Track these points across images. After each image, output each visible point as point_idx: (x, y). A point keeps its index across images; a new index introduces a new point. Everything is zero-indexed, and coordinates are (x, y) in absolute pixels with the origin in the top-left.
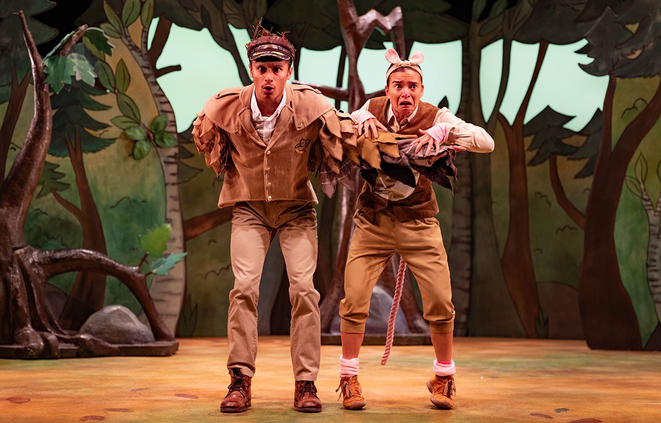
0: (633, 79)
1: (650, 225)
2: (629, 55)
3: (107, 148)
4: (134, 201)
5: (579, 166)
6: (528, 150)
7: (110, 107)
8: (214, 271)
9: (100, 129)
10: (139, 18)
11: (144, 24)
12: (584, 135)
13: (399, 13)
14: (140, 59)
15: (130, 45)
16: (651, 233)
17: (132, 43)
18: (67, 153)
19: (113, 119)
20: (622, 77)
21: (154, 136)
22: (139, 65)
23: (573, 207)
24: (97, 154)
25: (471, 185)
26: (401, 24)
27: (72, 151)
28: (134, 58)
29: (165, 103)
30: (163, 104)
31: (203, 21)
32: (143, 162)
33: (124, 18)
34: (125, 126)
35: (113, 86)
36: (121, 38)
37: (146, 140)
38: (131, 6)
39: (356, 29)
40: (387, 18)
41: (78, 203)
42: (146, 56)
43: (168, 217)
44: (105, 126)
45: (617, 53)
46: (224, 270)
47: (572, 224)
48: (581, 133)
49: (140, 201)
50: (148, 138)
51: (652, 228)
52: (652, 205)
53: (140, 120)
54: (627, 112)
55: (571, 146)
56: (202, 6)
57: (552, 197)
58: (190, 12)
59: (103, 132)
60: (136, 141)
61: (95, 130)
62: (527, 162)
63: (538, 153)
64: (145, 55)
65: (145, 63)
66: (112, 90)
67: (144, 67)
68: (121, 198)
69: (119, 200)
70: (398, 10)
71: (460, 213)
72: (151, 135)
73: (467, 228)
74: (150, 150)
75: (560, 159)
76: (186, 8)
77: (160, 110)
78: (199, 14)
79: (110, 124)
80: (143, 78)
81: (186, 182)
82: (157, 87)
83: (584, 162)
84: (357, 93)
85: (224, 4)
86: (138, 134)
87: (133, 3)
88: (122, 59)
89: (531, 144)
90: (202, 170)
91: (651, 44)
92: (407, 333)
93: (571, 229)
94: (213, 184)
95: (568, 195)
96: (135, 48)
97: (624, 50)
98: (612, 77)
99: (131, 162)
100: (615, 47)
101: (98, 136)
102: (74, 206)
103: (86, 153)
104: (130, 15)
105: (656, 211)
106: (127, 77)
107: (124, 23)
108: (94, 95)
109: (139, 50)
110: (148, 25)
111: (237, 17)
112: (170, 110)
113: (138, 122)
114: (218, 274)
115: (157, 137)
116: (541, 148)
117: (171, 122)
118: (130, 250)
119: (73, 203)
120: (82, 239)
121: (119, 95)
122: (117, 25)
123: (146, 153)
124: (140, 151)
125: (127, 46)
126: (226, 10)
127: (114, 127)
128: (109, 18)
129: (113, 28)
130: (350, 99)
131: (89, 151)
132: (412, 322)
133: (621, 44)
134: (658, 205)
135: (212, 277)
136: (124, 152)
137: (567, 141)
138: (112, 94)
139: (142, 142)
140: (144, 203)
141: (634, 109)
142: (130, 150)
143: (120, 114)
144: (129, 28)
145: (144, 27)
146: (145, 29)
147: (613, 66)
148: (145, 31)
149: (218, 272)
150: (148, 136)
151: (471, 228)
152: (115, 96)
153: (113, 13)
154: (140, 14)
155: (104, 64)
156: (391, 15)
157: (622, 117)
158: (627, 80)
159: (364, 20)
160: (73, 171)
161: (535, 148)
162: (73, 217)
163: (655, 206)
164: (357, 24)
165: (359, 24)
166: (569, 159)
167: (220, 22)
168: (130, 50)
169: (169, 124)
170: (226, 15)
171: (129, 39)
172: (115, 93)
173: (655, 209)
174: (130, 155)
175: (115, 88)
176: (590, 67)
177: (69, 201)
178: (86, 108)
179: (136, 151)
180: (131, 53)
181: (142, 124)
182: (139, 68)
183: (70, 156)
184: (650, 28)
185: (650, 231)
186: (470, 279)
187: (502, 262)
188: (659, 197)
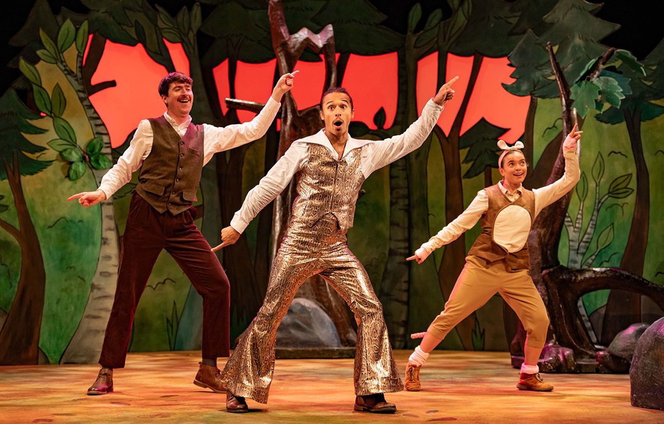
0: (553, 99)
1: (569, 240)
2: (549, 76)
3: (44, 170)
4: (71, 221)
6: (463, 163)
7: (47, 131)
8: (150, 286)
9: (38, 152)
10: (74, 43)
11: (79, 49)
13: (330, 31)
14: (75, 83)
15: (66, 70)
16: (571, 248)
17: (67, 68)
18: (6, 175)
19: (49, 142)
20: (543, 97)
21: (90, 158)
22: (74, 89)
24: (35, 176)
25: (409, 196)
26: (332, 42)
27: (10, 173)
28: (70, 82)
29: (100, 125)
30: (98, 127)
31: (138, 37)
32: (79, 183)
33: (60, 44)
34: (61, 148)
35: (50, 110)
36: (56, 63)
37: (82, 162)
38: (66, 32)
39: (288, 47)
40: (319, 36)
41: (17, 224)
42: (81, 81)
43: (104, 236)
44: (42, 149)
45: (538, 74)
46: (160, 284)
49: (77, 221)
50: (83, 159)
51: (571, 243)
52: (571, 221)
53: (76, 143)
54: (547, 131)
56: (136, 21)
58: (124, 27)
59: (40, 156)
60: (71, 163)
61: (33, 153)
62: (462, 175)
63: (473, 165)
64: (80, 79)
65: (80, 87)
66: (49, 114)
67: (79, 91)
68: (59, 218)
69: (56, 220)
70: (330, 28)
71: (398, 225)
72: (87, 157)
73: (404, 240)
74: (85, 171)
75: (495, 172)
76: (119, 24)
77: (95, 133)
78: (133, 29)
79: (47, 147)
80: (78, 101)
81: (122, 197)
82: (93, 110)
84: (289, 110)
85: (159, 18)
86: (75, 156)
87: (68, 29)
88: (57, 84)
89: (466, 158)
91: (570, 66)
92: (338, 346)
96: (70, 73)
97: (544, 71)
98: (534, 97)
99: (68, 183)
100: (536, 68)
101: (36, 159)
102: (12, 226)
103: (24, 175)
104: (65, 41)
105: (575, 227)
106: (63, 101)
107: (60, 48)
108: (31, 119)
109: (74, 75)
110: (83, 48)
111: (171, 31)
112: (105, 132)
113: (74, 145)
114: (154, 289)
115: (92, 158)
116: (476, 160)
117: (106, 143)
118: (67, 268)
119: (12, 224)
120: (21, 258)
121: (55, 118)
122: (52, 51)
123: (81, 174)
124: (76, 172)
125: (63, 71)
126: (160, 24)
127: (52, 149)
128: (45, 44)
129: (49, 54)
130: (283, 116)
131: (27, 174)
132: (344, 336)
133: (541, 65)
134: (577, 221)
135: (148, 291)
136: (61, 175)
138: (48, 117)
139: (77, 163)
140: (80, 223)
141: (554, 128)
142: (66, 171)
143: (56, 137)
144: (64, 54)
145: (79, 52)
146: (79, 54)
147: (535, 87)
148: (80, 56)
149: (154, 287)
150: (84, 158)
151: (409, 240)
152: (52, 120)
153: (49, 39)
154: (75, 39)
155: (40, 89)
156: (323, 32)
157: (543, 136)
158: (547, 100)
159: (295, 38)
160: (12, 193)
161: (471, 160)
162: (12, 238)
163: (574, 222)
164: (289, 43)
165: (291, 42)
167: (155, 37)
168: (65, 75)
169: (105, 145)
170: (160, 29)
171: (64, 64)
172: (51, 117)
173: (574, 225)
174: (66, 177)
175: (51, 112)
176: (513, 87)
177: (8, 222)
178: (23, 132)
179: (72, 173)
180: (67, 78)
181: (78, 147)
182: (74, 91)
183: (9, 179)
184: (569, 50)
185: (570, 246)
186: (408, 291)
187: (438, 274)
188: (579, 214)
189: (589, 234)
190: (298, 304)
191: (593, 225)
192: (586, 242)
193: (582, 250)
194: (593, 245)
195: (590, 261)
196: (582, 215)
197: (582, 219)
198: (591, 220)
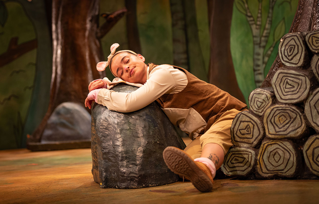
1: (253, 37)
16: (255, 43)
25: (184, 18)
46: (6, 101)
51: (255, 39)
52: (254, 20)
71: (179, 41)
73: (182, 53)
105: (257, 25)
114: (2, 104)
134: (258, 20)
149: (2, 101)
151: (187, 52)
185: (254, 41)
188: (259, 13)
189: (267, 29)
190: (64, 107)
191: (269, 21)
192: (266, 37)
193: (263, 44)
194: (271, 38)
195: (269, 52)
196: (261, 13)
197: (261, 17)
198: (268, 17)
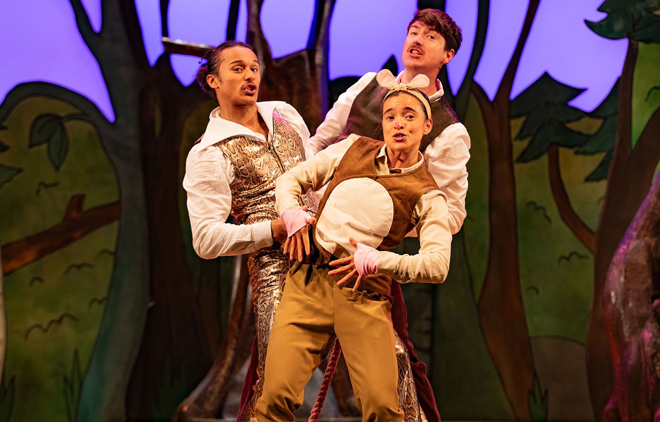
2: (656, 10)
5: (592, 163)
6: (516, 139)
8: (38, 326)
12: (598, 117)
20: (647, 41)
23: (584, 225)
45: (639, 6)
46: (53, 325)
47: (582, 250)
48: (593, 114)
54: (654, 92)
55: (580, 133)
57: (553, 210)
62: (515, 157)
63: (531, 143)
75: (565, 154)
83: (599, 158)
89: (521, 131)
90: (20, 171)
92: (336, 416)
93: (580, 257)
94: (38, 191)
95: (576, 207)
97: (649, 2)
98: (633, 42)
114: (46, 330)
116: (535, 135)
132: (345, 401)
135: (36, 333)
137: (573, 126)
147: (634, 25)
149: (45, 326)
157: (646, 100)
158: (654, 46)
161: (528, 136)
166: (576, 153)
176: (601, 25)
186: (431, 332)
187: (478, 307)
